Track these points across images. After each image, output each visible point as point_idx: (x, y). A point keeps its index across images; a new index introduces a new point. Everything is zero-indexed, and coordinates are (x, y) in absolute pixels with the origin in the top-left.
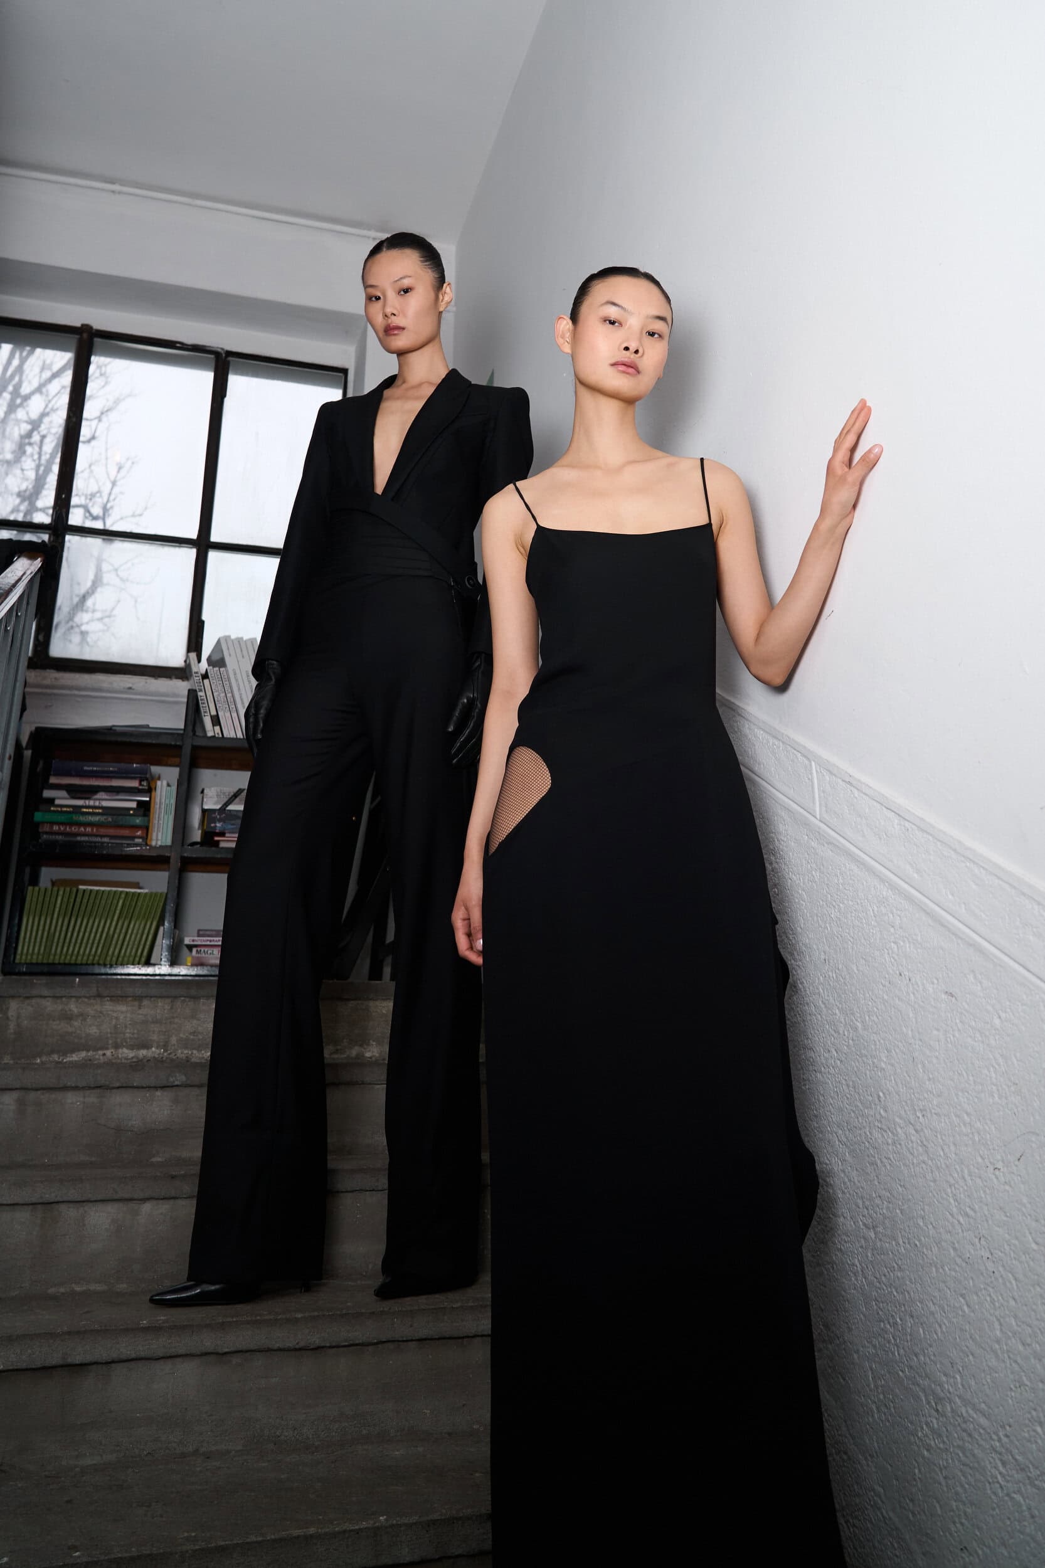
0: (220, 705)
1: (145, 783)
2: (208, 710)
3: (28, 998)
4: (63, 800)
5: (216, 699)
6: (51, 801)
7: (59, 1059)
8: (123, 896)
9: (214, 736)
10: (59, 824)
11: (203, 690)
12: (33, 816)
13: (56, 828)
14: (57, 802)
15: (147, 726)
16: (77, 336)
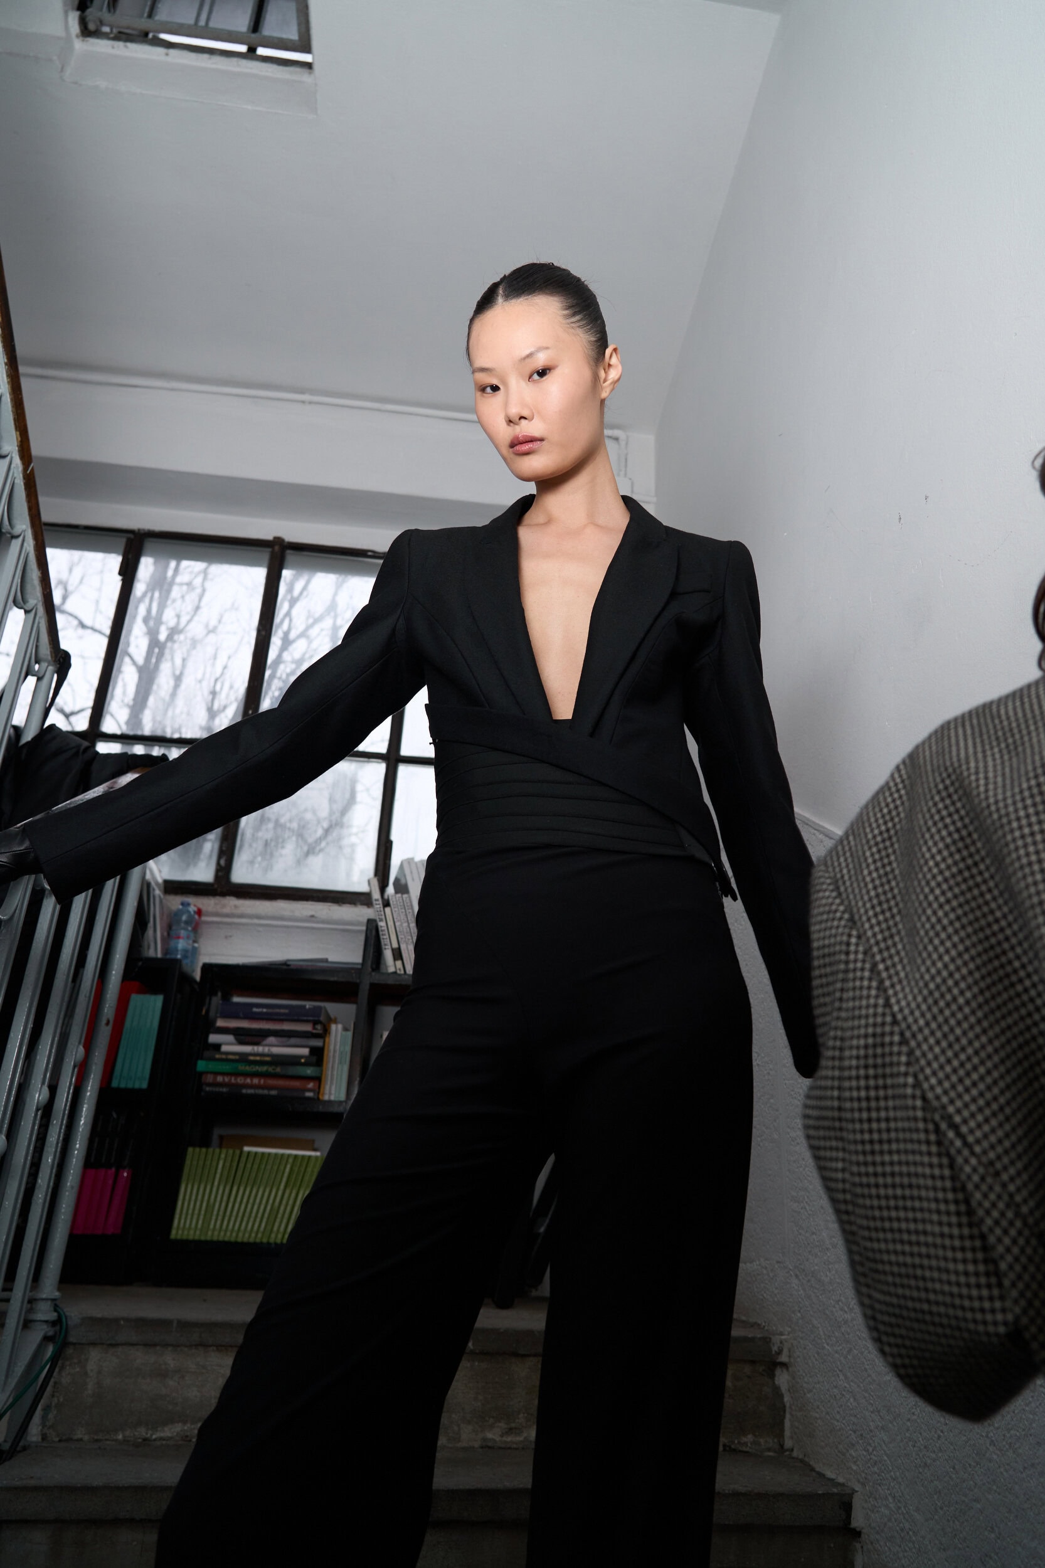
0: (403, 937)
1: (319, 1027)
2: (389, 943)
3: (112, 1345)
4: (230, 1046)
5: (398, 929)
6: (217, 1047)
7: (147, 1434)
8: (291, 1160)
9: (395, 973)
10: (223, 1074)
11: (384, 920)
12: (195, 1064)
13: (220, 1079)
14: (224, 1048)
15: (326, 960)
16: (270, 550)
